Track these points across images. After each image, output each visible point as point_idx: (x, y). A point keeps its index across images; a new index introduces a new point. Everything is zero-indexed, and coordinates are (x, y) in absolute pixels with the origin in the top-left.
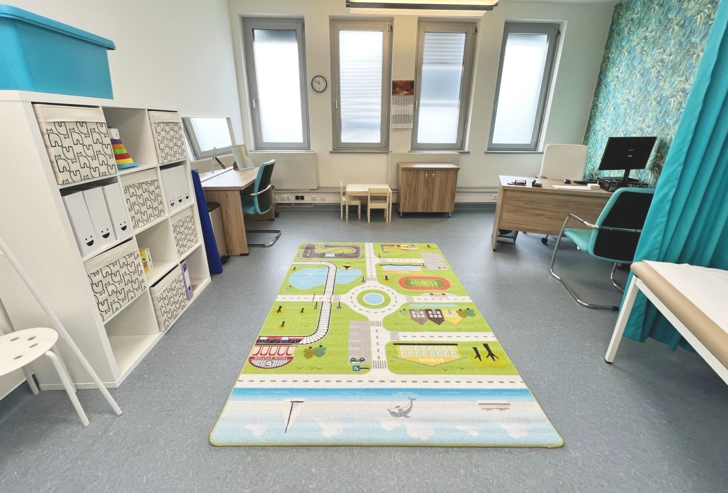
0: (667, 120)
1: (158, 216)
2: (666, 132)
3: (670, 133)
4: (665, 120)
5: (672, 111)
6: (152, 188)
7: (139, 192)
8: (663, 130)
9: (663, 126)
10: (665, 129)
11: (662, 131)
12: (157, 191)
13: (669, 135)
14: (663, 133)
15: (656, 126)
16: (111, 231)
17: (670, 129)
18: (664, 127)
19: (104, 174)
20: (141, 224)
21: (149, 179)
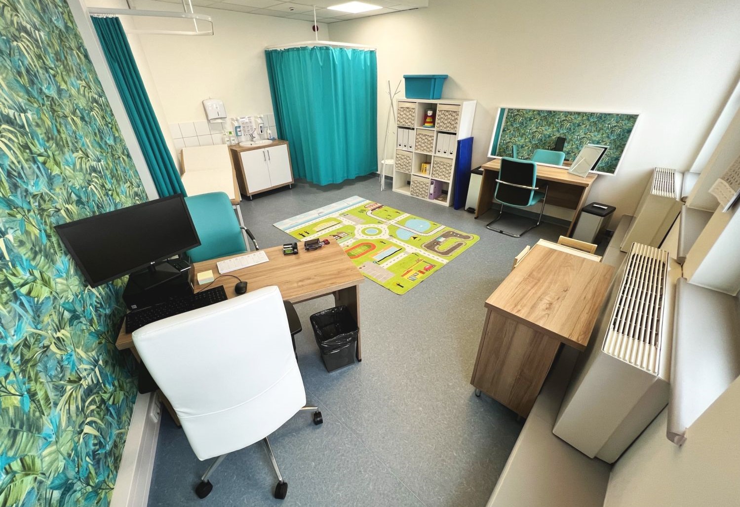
0: (32, 190)
1: (428, 152)
2: (52, 211)
3: (58, 207)
4: (26, 191)
5: (22, 168)
6: (430, 139)
7: (424, 138)
8: (42, 211)
9: (34, 205)
10: (44, 206)
11: (42, 216)
12: (432, 141)
13: (59, 210)
14: (49, 216)
15: (19, 216)
16: (407, 145)
17: (51, 200)
18: (40, 205)
19: (409, 125)
20: (419, 150)
21: (430, 135)
